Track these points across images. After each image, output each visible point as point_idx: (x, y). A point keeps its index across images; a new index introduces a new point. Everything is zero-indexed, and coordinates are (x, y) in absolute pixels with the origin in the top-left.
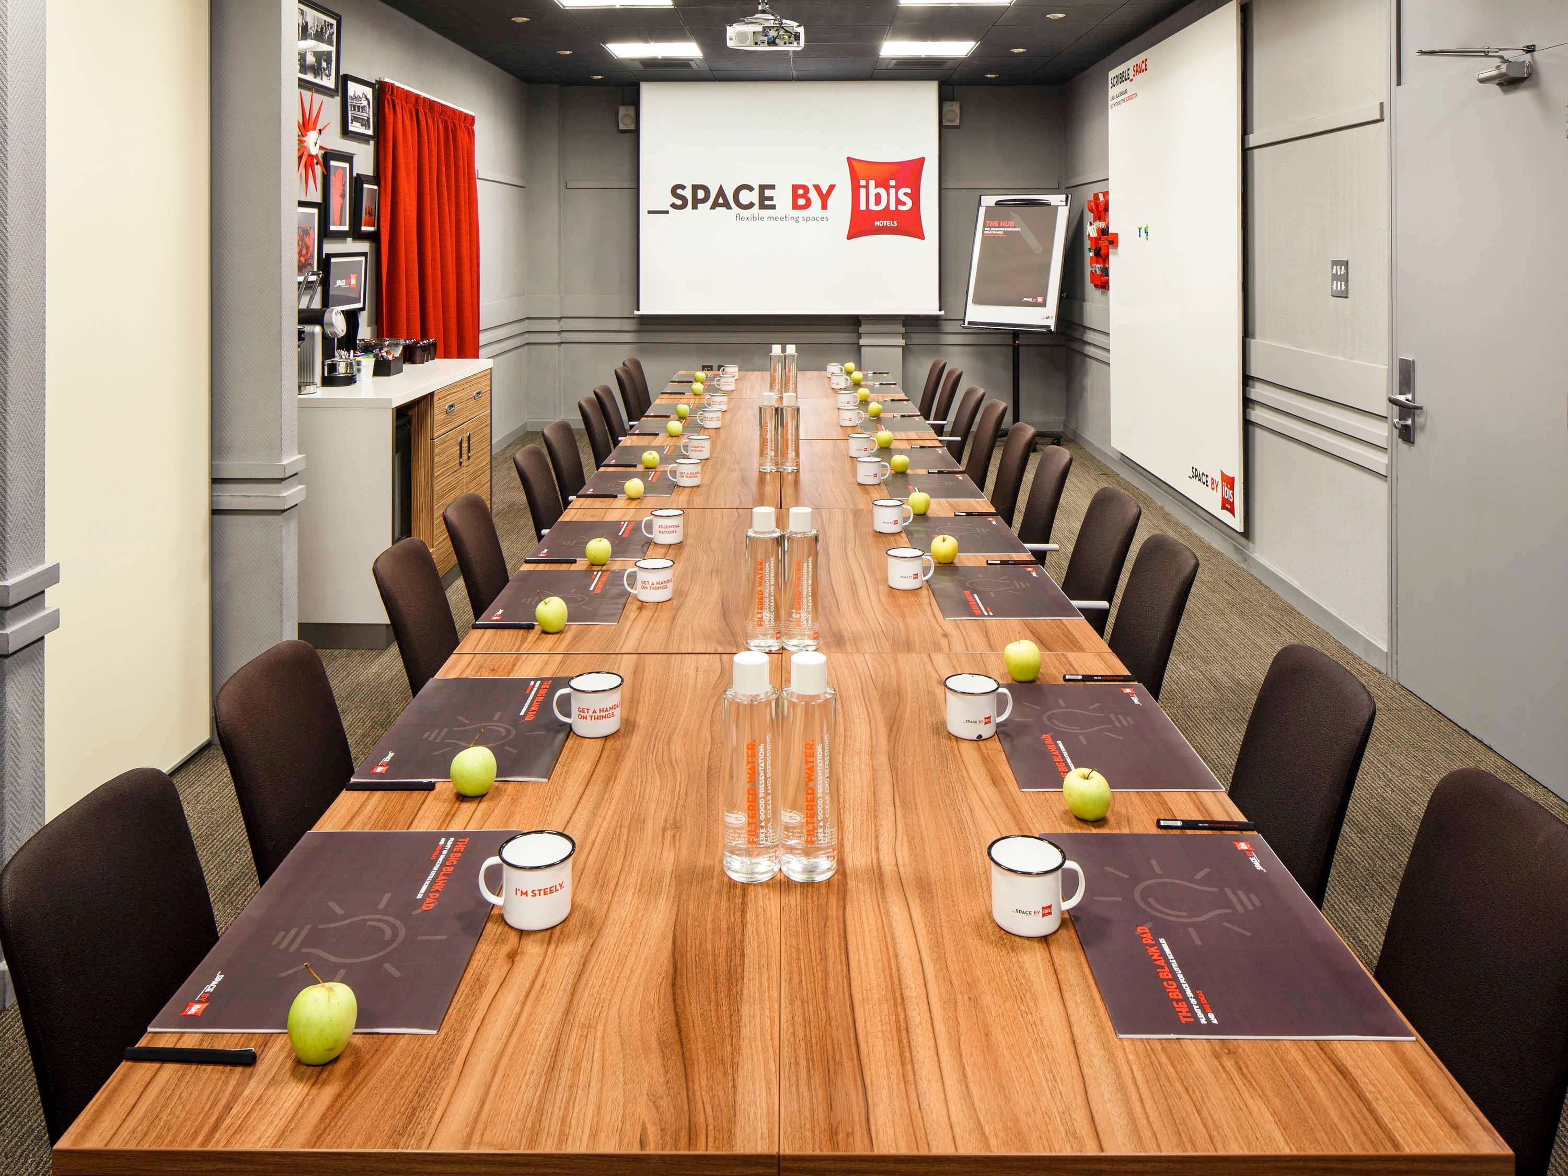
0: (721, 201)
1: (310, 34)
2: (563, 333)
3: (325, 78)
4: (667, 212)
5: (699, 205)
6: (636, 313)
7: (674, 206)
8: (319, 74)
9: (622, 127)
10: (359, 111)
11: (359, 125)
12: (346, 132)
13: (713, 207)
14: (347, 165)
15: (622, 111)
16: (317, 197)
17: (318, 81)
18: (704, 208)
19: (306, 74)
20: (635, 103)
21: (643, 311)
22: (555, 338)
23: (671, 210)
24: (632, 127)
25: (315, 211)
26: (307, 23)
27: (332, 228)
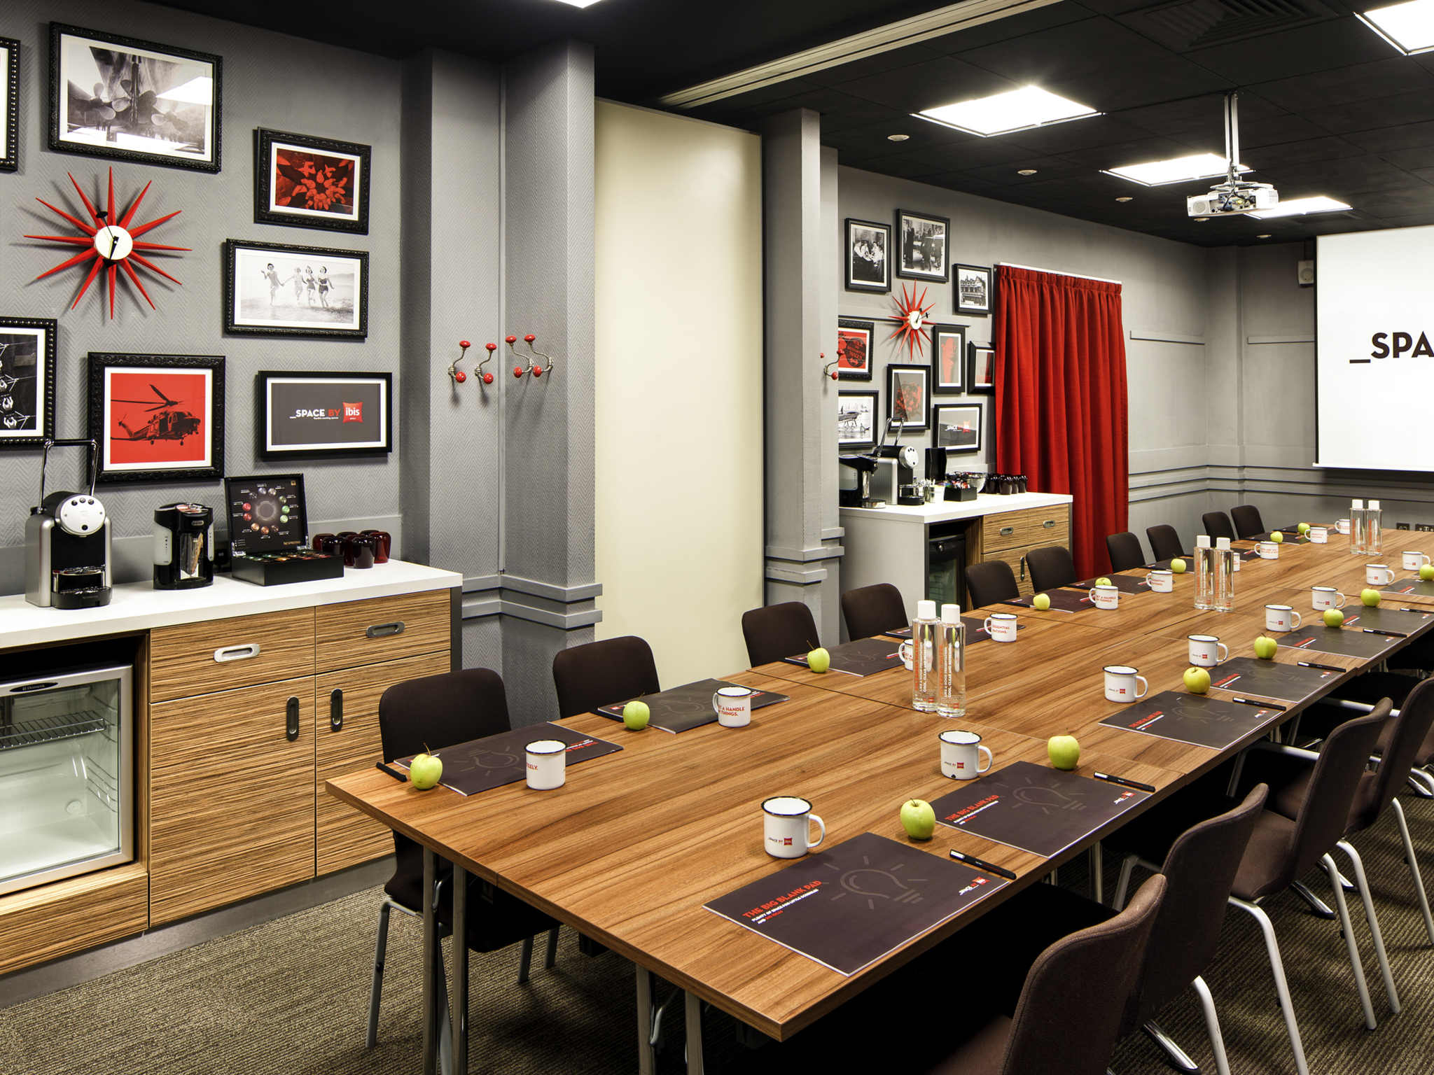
0: (1423, 348)
1: (917, 237)
2: (1246, 482)
3: (933, 269)
4: (1368, 361)
5: (1401, 354)
6: (1315, 465)
7: (1375, 355)
8: (926, 267)
9: (1301, 281)
10: (972, 291)
11: (972, 302)
12: (957, 310)
13: (1415, 355)
14: (959, 336)
15: (1302, 266)
16: (927, 361)
17: (926, 272)
18: (1406, 356)
19: (912, 268)
20: (1312, 256)
21: (1323, 463)
22: (1236, 486)
23: (1373, 359)
24: (1312, 282)
25: (924, 372)
26: (913, 230)
27: (941, 385)
